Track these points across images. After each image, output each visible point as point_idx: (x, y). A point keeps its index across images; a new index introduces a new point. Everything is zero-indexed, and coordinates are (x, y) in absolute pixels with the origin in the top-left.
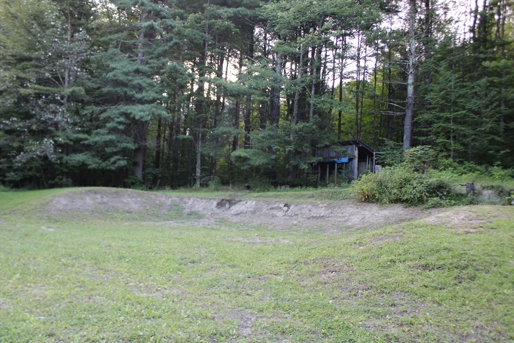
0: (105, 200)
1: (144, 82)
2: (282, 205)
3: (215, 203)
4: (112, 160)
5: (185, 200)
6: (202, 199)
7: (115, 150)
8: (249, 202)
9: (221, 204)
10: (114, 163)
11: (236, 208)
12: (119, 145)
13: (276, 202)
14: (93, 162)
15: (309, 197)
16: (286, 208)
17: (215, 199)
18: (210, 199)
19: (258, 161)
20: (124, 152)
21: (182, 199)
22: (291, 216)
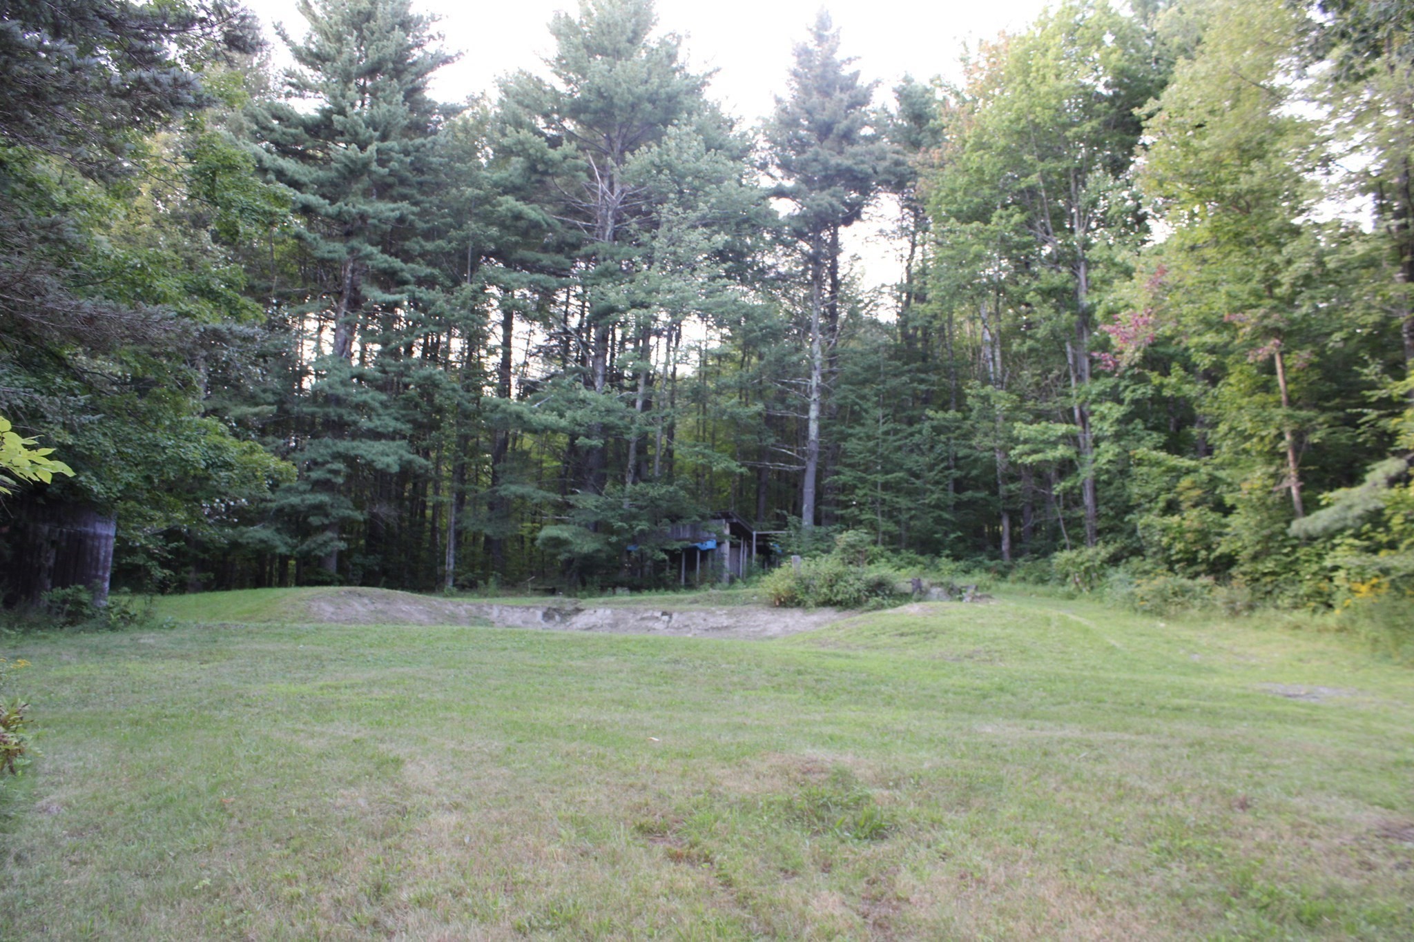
0: (380, 606)
1: (373, 399)
2: (658, 614)
3: (539, 614)
4: (321, 538)
5: (485, 609)
6: (512, 607)
7: (326, 522)
8: (600, 612)
9: (548, 616)
10: (325, 544)
11: (581, 620)
12: (334, 512)
13: (646, 610)
14: (281, 544)
15: (692, 603)
16: (666, 618)
17: (536, 607)
18: (528, 608)
19: (587, 545)
20: (344, 526)
21: (480, 608)
22: (678, 628)
